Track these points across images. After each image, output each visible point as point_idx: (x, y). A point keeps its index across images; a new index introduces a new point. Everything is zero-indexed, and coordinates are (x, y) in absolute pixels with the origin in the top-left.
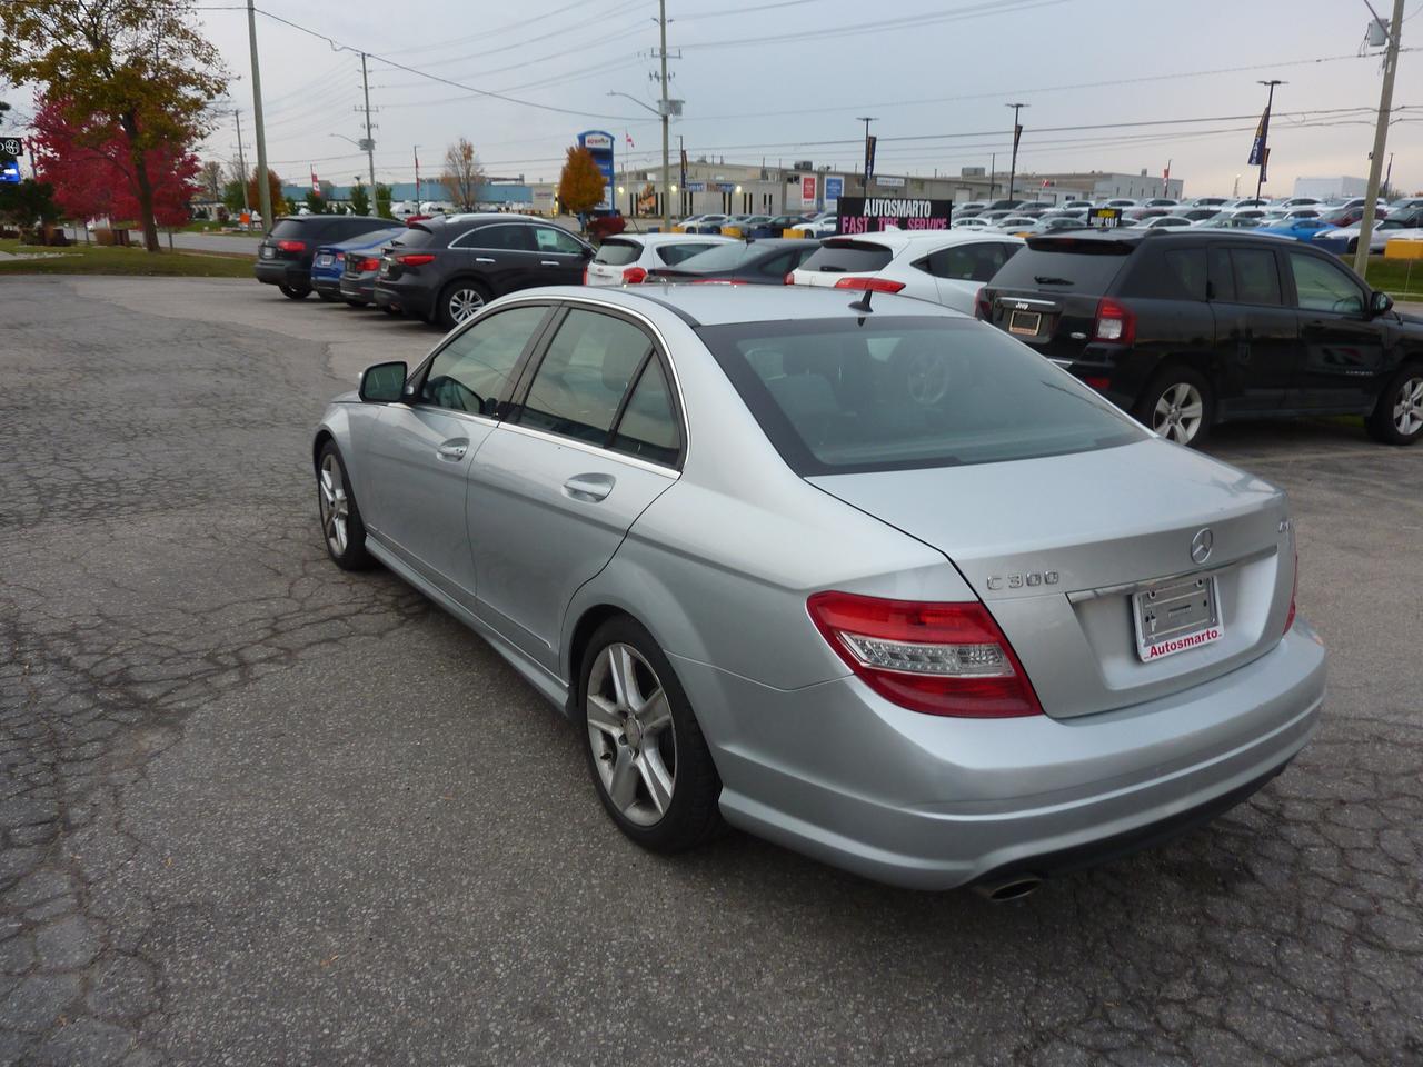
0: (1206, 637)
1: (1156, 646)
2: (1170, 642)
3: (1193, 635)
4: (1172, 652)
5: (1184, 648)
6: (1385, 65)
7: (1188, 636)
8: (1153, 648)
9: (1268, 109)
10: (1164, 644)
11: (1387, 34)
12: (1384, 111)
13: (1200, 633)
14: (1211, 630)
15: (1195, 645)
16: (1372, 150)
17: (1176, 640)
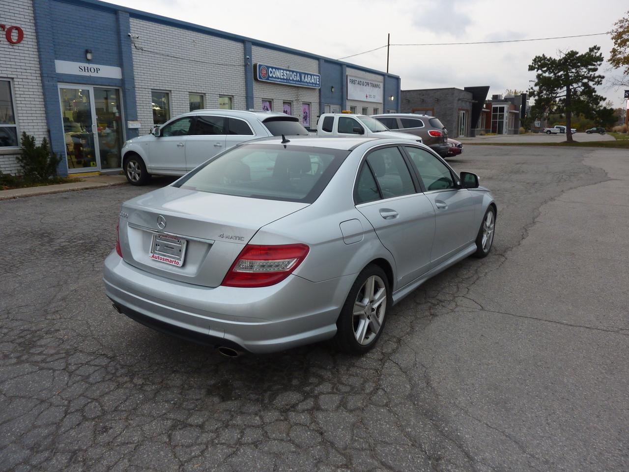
0: (174, 262)
1: (155, 255)
2: (160, 256)
3: (169, 259)
4: (159, 260)
5: (164, 261)
7: (168, 258)
8: (153, 255)
10: (158, 256)
13: (172, 260)
14: (177, 261)
15: (169, 263)
17: (163, 257)
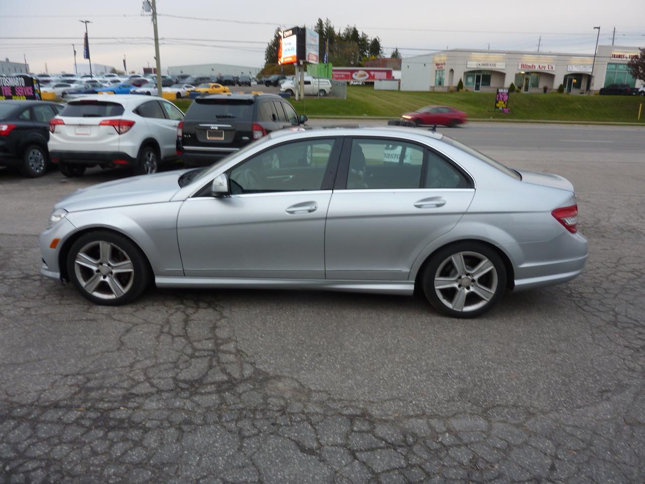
6: (153, 20)
9: (86, 34)
11: (151, 6)
12: (156, 39)
16: (155, 56)
